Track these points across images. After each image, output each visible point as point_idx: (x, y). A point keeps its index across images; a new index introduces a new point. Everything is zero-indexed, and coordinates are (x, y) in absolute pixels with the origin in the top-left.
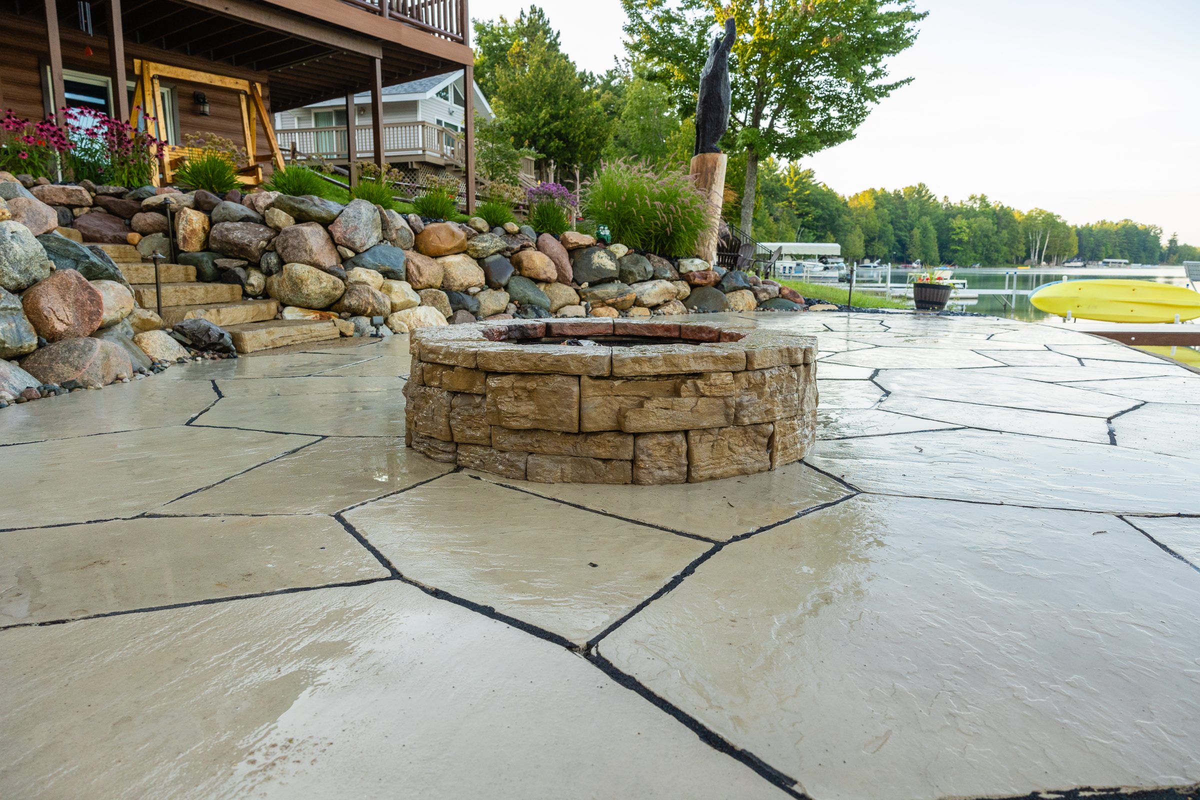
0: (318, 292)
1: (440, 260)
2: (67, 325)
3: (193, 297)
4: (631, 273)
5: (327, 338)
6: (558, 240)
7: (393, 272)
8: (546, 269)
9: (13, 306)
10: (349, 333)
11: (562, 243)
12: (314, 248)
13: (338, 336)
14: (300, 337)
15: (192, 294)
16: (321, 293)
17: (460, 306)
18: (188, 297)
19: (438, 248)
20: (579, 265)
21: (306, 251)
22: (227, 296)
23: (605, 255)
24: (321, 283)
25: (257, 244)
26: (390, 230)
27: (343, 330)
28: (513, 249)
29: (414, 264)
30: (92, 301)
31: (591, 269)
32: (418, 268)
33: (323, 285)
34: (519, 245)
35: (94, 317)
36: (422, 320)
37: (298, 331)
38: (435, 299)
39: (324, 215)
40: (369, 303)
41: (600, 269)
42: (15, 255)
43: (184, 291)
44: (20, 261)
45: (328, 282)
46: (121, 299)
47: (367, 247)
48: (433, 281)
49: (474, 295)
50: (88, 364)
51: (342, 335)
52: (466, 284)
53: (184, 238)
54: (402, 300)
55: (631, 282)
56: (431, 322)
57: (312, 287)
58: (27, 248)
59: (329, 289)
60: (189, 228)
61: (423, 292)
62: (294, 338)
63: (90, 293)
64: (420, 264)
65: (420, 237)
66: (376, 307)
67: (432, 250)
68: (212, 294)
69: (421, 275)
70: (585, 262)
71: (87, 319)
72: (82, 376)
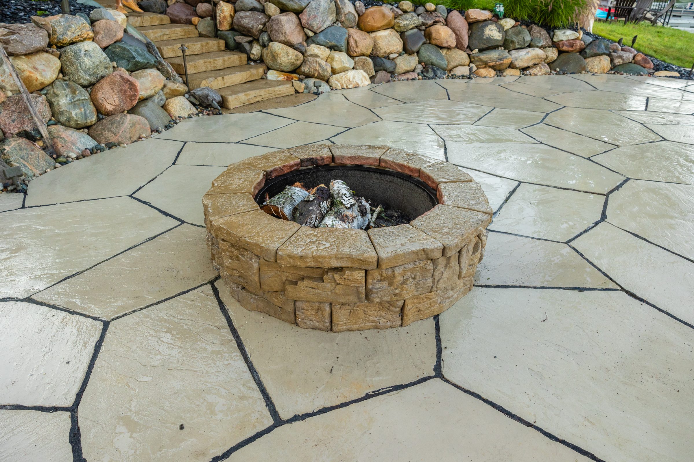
0: (286, 62)
1: (373, 35)
2: (115, 106)
3: (215, 65)
4: (513, 42)
5: (285, 95)
6: (463, 16)
7: (336, 46)
8: (448, 40)
9: (83, 98)
10: (301, 91)
11: (466, 19)
12: (287, 32)
13: (294, 93)
14: (268, 95)
15: (214, 63)
16: (288, 63)
17: (381, 68)
18: (213, 65)
19: (372, 26)
20: (474, 36)
21: (282, 34)
22: (237, 63)
23: (495, 28)
24: (288, 56)
25: (257, 27)
26: (341, 14)
27: (297, 89)
28: (427, 24)
29: (353, 39)
30: (131, 89)
31: (482, 39)
32: (356, 42)
33: (290, 58)
34: (433, 21)
35: (133, 98)
36: (351, 80)
37: (266, 92)
38: (364, 64)
39: (296, 7)
40: (316, 70)
41: (489, 39)
42: (86, 66)
43: (210, 62)
44: (89, 69)
45: (293, 55)
46: (155, 81)
47: (323, 28)
48: (365, 51)
49: (393, 59)
50: (121, 132)
51: (297, 92)
52: (388, 51)
53: (220, 21)
54: (340, 66)
55: (511, 48)
56: (357, 81)
57: (283, 59)
58: (93, 60)
59: (293, 60)
60: (222, 15)
61: (356, 59)
62: (263, 97)
63: (129, 84)
64: (357, 39)
65: (362, 18)
66: (321, 72)
67: (369, 28)
68: (228, 62)
69: (357, 46)
70: (479, 33)
71: (129, 100)
72: (118, 139)
